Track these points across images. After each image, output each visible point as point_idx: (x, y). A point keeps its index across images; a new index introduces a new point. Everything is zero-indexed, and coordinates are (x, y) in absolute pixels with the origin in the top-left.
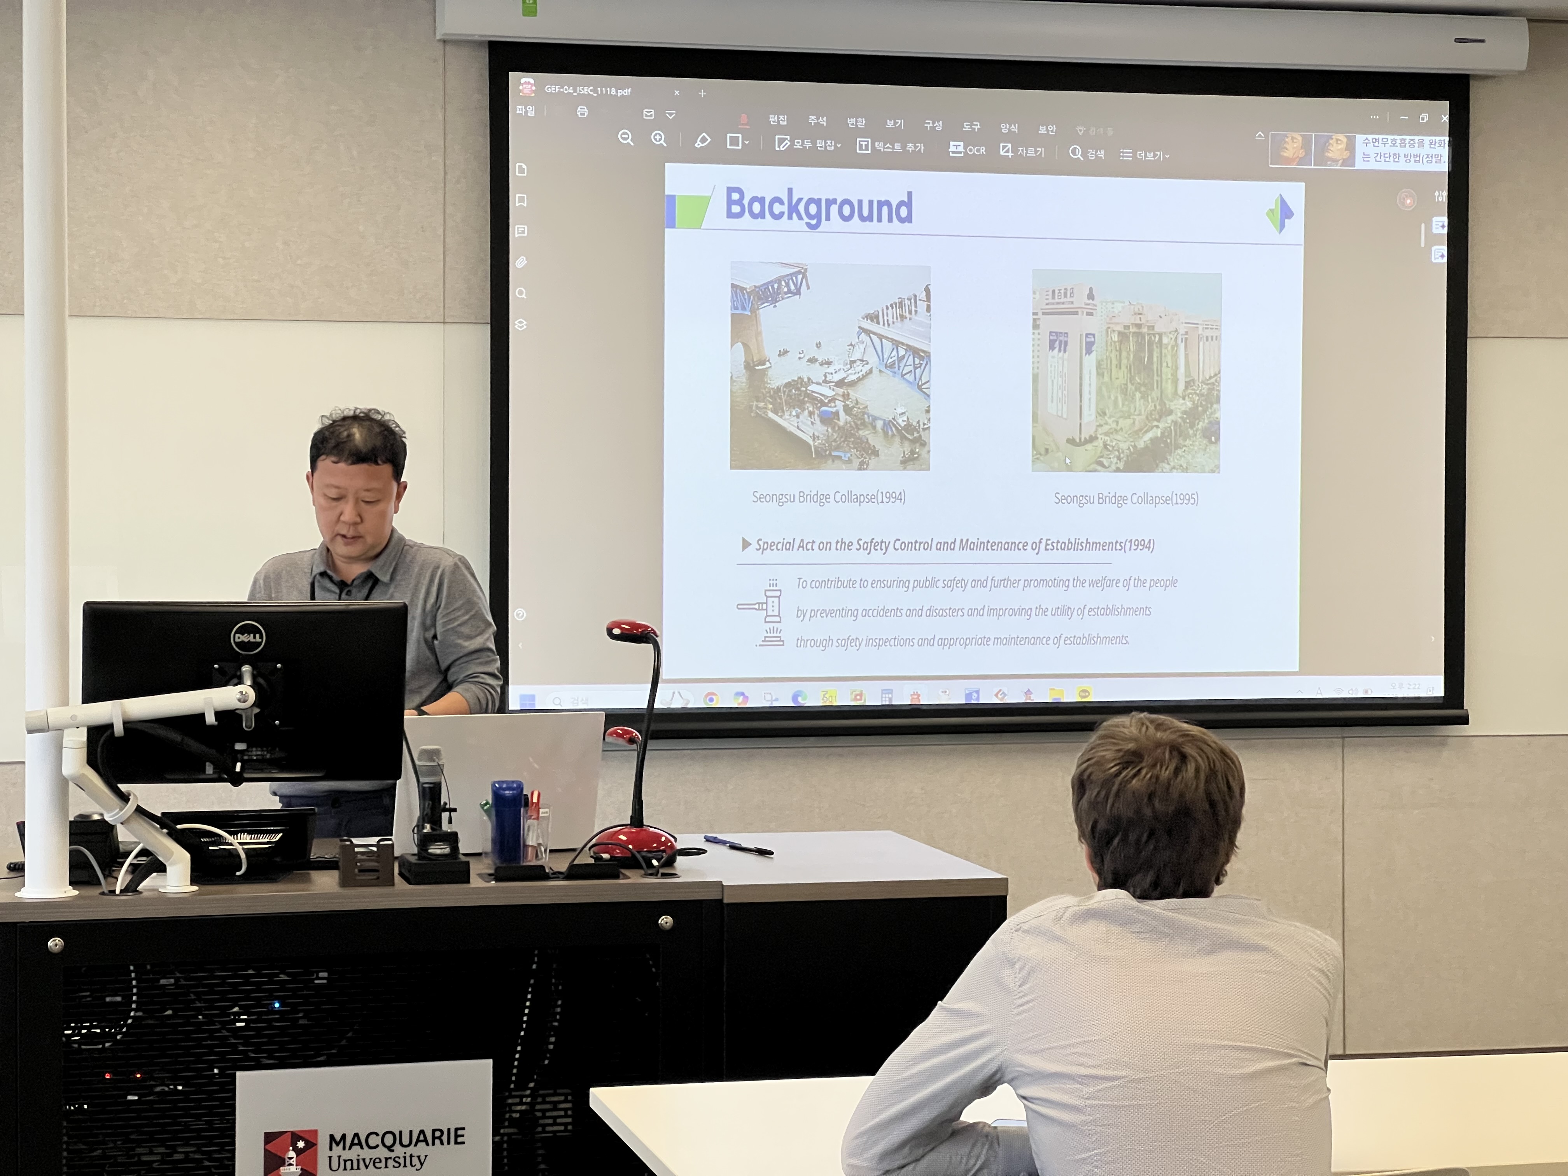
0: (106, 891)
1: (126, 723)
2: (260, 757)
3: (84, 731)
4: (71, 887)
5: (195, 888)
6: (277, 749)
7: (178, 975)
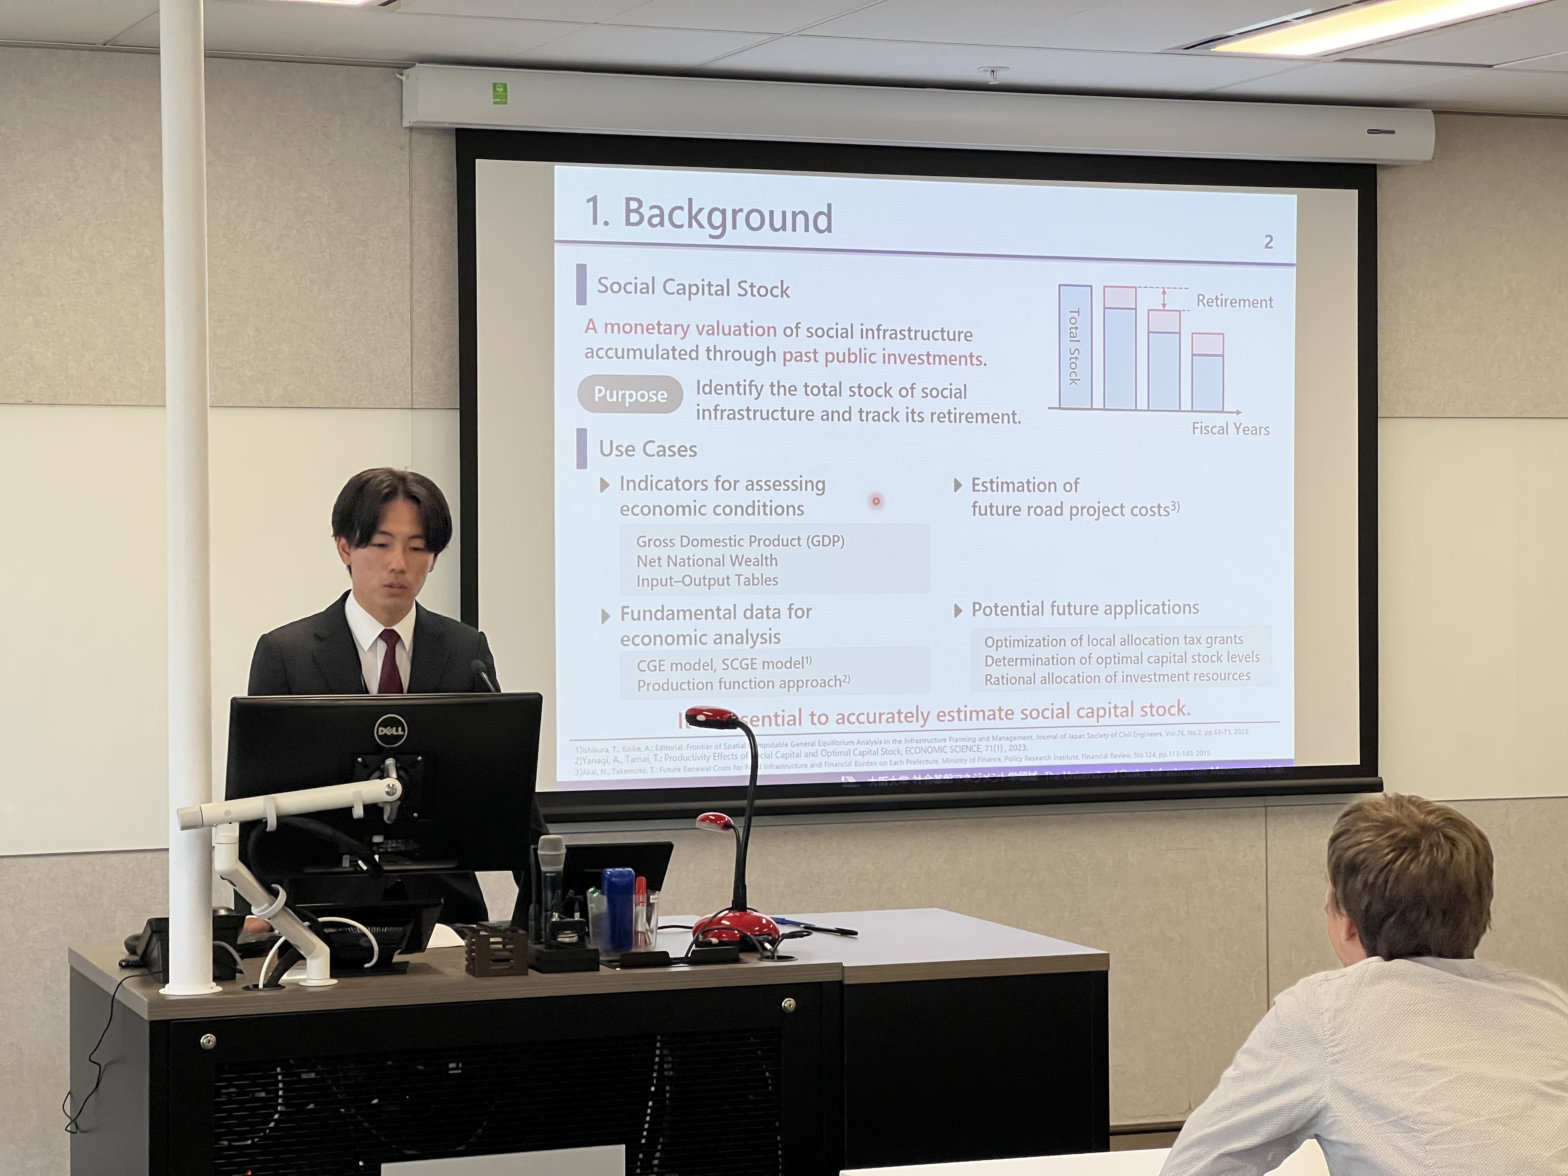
0: (251, 987)
1: (279, 818)
2: (394, 850)
3: (236, 827)
4: (214, 984)
5: (334, 981)
6: (411, 841)
7: (320, 1068)
